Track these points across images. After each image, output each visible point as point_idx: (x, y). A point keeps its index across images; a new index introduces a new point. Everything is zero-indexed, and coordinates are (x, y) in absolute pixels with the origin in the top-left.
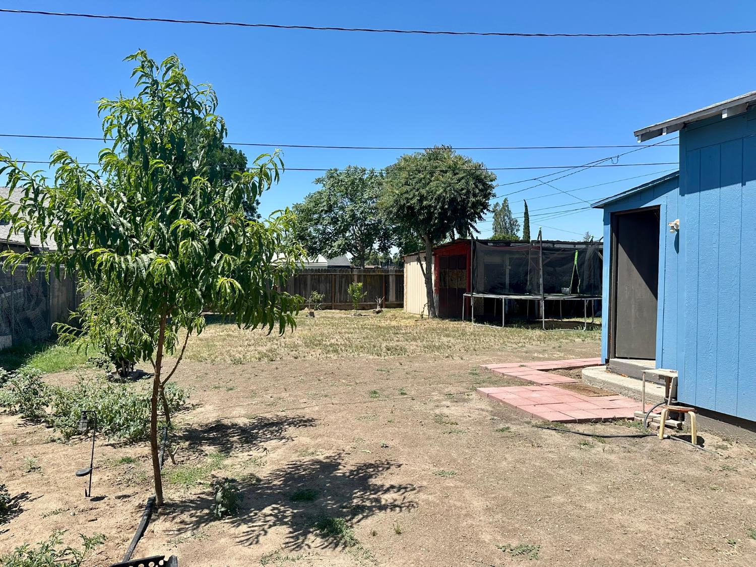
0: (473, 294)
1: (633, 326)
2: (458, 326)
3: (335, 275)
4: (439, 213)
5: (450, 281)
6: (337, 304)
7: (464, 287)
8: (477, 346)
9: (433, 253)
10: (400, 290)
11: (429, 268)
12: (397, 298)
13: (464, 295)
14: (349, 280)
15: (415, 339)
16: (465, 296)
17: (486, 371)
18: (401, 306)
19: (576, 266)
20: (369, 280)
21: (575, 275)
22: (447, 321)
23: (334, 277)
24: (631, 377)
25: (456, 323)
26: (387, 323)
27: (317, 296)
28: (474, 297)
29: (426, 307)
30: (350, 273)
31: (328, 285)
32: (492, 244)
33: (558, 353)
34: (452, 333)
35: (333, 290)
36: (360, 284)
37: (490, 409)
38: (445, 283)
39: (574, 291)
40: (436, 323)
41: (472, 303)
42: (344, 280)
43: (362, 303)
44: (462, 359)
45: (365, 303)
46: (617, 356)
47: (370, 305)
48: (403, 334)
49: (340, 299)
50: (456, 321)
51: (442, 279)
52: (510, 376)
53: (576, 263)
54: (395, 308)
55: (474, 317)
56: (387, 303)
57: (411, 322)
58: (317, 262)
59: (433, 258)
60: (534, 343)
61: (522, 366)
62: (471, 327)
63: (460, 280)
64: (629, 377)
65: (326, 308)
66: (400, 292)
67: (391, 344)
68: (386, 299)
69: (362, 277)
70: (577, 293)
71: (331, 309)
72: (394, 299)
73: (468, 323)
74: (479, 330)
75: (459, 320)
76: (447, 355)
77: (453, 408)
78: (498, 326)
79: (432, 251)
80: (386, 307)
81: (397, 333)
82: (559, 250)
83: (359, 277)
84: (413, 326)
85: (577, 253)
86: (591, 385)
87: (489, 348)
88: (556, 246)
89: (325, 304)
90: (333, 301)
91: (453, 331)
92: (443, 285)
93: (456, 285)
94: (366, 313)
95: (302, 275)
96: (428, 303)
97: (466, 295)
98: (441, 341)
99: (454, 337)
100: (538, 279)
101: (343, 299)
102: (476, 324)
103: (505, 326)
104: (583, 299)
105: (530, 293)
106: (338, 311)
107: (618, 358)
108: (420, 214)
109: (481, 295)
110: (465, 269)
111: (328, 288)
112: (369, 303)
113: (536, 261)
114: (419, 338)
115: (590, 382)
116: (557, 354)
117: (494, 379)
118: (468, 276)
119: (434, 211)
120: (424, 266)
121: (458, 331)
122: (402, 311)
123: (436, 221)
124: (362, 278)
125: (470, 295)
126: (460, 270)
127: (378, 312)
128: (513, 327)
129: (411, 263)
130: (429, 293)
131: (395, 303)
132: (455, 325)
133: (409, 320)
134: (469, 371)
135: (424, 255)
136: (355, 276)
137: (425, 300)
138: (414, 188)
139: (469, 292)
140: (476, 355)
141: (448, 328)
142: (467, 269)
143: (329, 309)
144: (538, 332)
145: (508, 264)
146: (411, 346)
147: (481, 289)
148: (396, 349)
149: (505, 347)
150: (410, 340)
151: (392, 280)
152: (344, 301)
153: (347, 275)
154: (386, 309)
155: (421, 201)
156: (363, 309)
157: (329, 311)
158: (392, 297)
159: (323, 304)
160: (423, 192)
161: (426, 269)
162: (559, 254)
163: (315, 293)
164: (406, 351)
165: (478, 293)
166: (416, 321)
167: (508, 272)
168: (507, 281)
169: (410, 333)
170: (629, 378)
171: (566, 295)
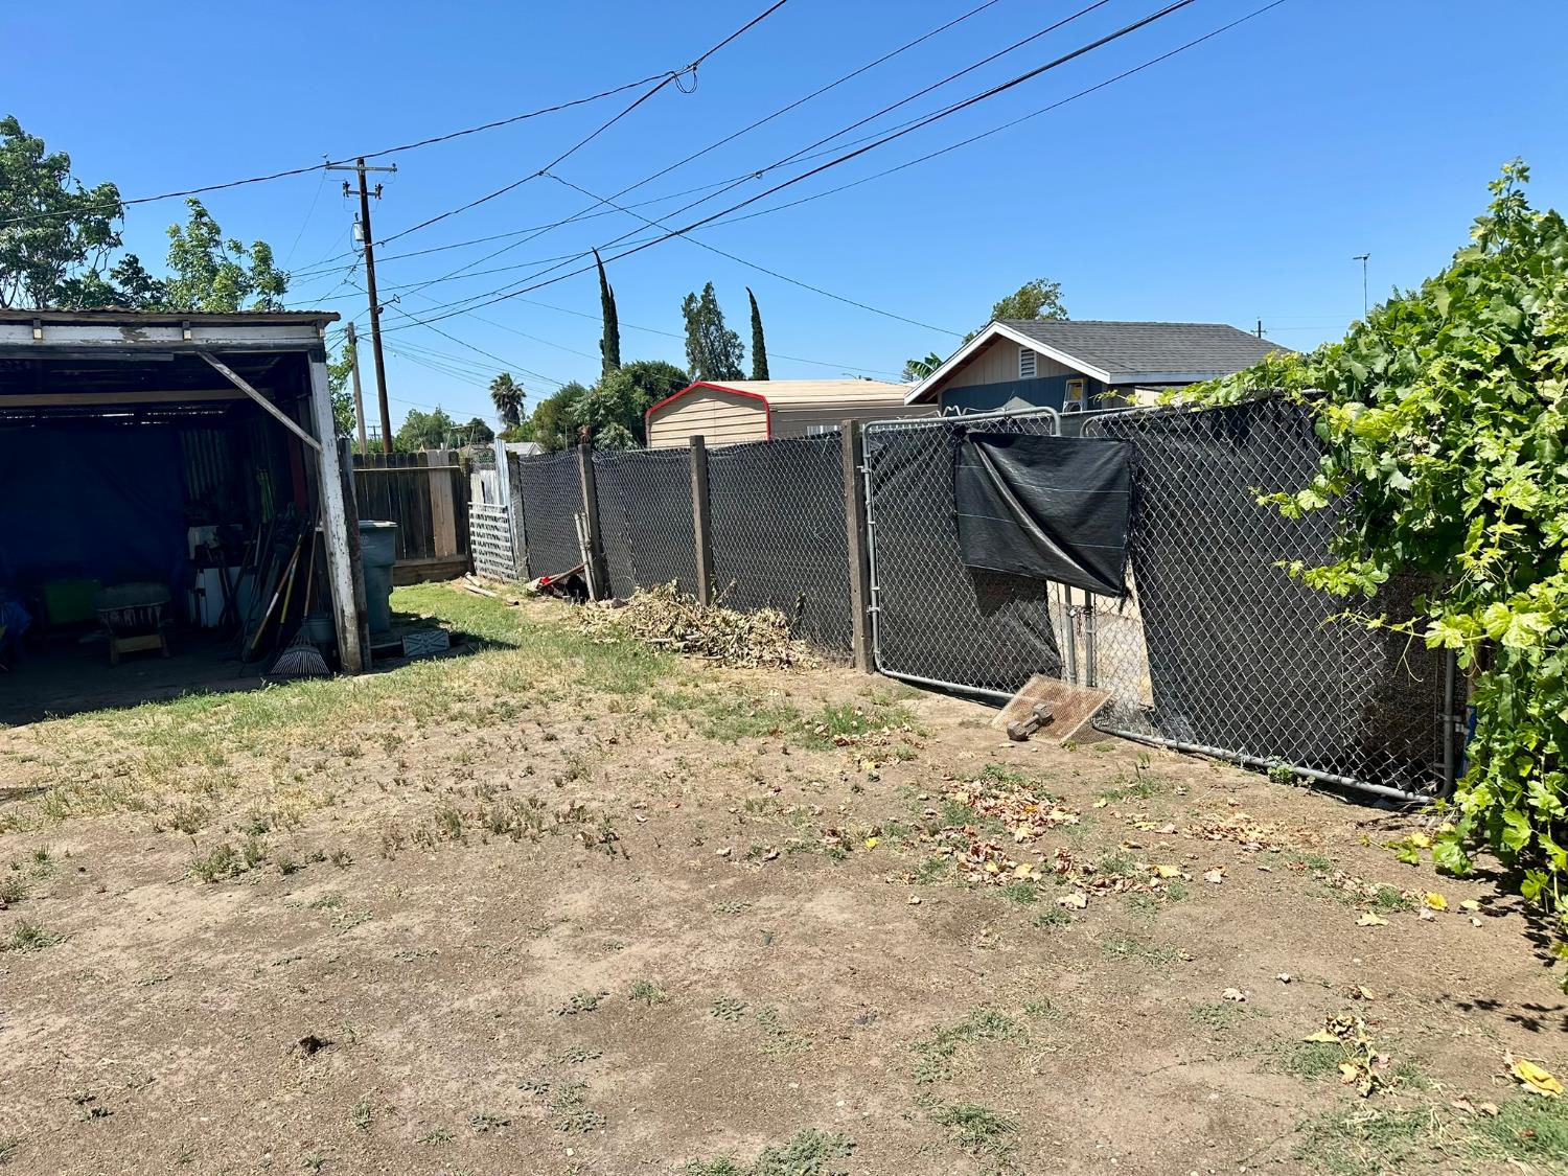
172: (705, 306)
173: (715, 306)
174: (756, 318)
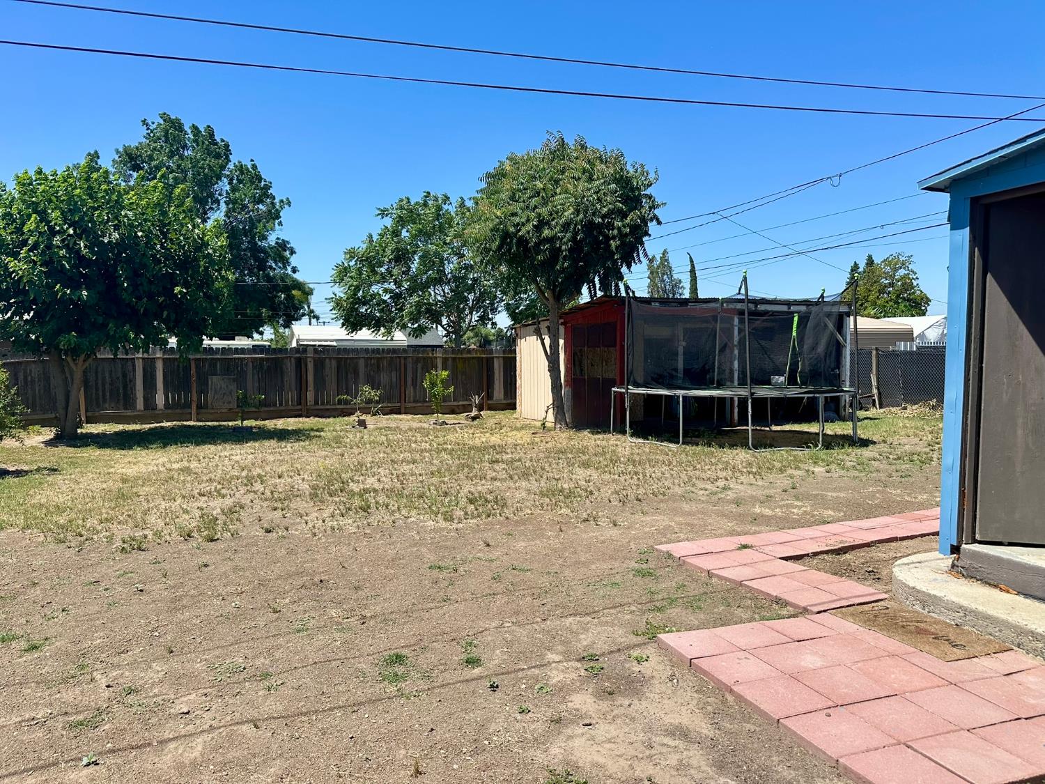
0: (628, 389)
1: (1018, 469)
2: (604, 443)
3: (405, 358)
4: (570, 250)
5: (590, 365)
6: (410, 405)
7: (611, 376)
8: (641, 491)
9: (562, 321)
10: (511, 380)
11: (554, 345)
12: (506, 393)
13: (613, 389)
14: (429, 365)
15: (525, 476)
16: (615, 392)
17: (670, 561)
18: (513, 407)
19: (794, 339)
20: (460, 365)
21: (795, 355)
22: (586, 433)
23: (403, 361)
24: (1027, 595)
25: (600, 436)
26: (484, 440)
27: (370, 393)
28: (630, 393)
29: (551, 411)
30: (431, 355)
31: (394, 374)
32: (657, 304)
33: (799, 503)
34: (594, 459)
35: (402, 383)
36: (445, 374)
37: (707, 730)
38: (582, 370)
39: (792, 381)
40: (565, 438)
41: (627, 404)
42: (419, 366)
43: (450, 403)
44: (615, 525)
45: (455, 403)
46: (978, 537)
47: (463, 405)
48: (507, 462)
49: (415, 396)
50: (600, 433)
51: (577, 363)
52: (726, 579)
53: (794, 334)
54: (503, 410)
55: (631, 427)
56: (490, 402)
57: (524, 437)
58: (392, 340)
59: (562, 329)
60: (743, 478)
61: (745, 547)
62: (625, 445)
63: (606, 365)
64: (1019, 593)
65: (391, 412)
66: (510, 384)
67: (480, 488)
68: (490, 396)
69: (450, 359)
70: (798, 384)
71: (400, 413)
72: (502, 396)
73: (620, 436)
74: (640, 451)
75: (604, 432)
76: (585, 515)
77: (603, 730)
78: (671, 442)
79: (561, 318)
80: (490, 409)
81: (497, 461)
82: (765, 313)
83: (445, 360)
84: (528, 444)
85: (796, 319)
86: (925, 612)
87: (664, 494)
88: (761, 308)
89: (389, 405)
90: (403, 401)
91: (596, 455)
92: (578, 372)
93: (600, 372)
94: (455, 419)
95: (350, 358)
96: (553, 404)
97: (617, 390)
98: (574, 476)
99: (597, 469)
100: (732, 363)
101: (420, 397)
102: (634, 440)
103: (683, 443)
104: (818, 395)
105: (720, 385)
106: (410, 417)
107: (980, 542)
108: (538, 252)
109: (642, 391)
110: (615, 345)
111: (394, 379)
112: (461, 403)
113: (728, 332)
114: (535, 472)
115: (924, 604)
116: (800, 507)
117: (693, 590)
118: (618, 357)
119: (560, 247)
120: (547, 341)
121: (604, 454)
122: (515, 416)
123: (566, 265)
124: (450, 362)
125: (623, 390)
126: (606, 349)
127: (474, 418)
128: (697, 444)
129: (528, 338)
130: (556, 386)
131: (505, 402)
132: (598, 442)
133: (524, 432)
134: (633, 564)
135: (547, 323)
136: (438, 359)
137: (549, 399)
138: (528, 207)
139: (621, 384)
140: (642, 513)
141: (586, 447)
142: (618, 347)
143: (396, 414)
144: (741, 456)
145: (682, 338)
146: (519, 492)
147: (640, 380)
148: (487, 501)
149: (693, 489)
150: (516, 478)
151: (498, 366)
152: (422, 400)
153: (424, 358)
154: (489, 412)
155: (538, 228)
156: (453, 412)
157: (395, 416)
158: (499, 394)
159: (385, 405)
160: (544, 211)
161: (550, 346)
162: (764, 321)
163: (367, 388)
164: (504, 506)
165: (637, 385)
166: (533, 433)
167: (681, 350)
168: (680, 365)
169: (520, 460)
170: (1021, 599)
171: (777, 388)
172: (662, 263)
173: (669, 263)
174: (693, 271)
